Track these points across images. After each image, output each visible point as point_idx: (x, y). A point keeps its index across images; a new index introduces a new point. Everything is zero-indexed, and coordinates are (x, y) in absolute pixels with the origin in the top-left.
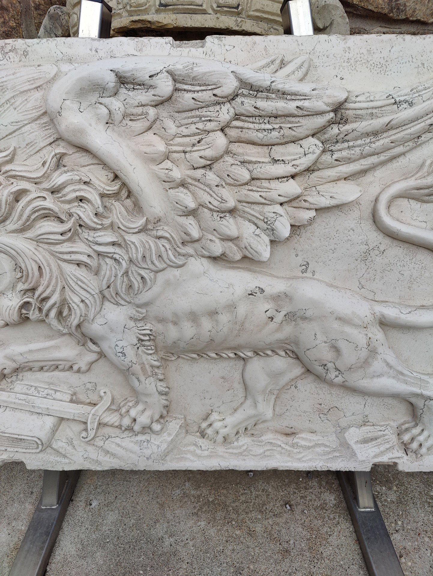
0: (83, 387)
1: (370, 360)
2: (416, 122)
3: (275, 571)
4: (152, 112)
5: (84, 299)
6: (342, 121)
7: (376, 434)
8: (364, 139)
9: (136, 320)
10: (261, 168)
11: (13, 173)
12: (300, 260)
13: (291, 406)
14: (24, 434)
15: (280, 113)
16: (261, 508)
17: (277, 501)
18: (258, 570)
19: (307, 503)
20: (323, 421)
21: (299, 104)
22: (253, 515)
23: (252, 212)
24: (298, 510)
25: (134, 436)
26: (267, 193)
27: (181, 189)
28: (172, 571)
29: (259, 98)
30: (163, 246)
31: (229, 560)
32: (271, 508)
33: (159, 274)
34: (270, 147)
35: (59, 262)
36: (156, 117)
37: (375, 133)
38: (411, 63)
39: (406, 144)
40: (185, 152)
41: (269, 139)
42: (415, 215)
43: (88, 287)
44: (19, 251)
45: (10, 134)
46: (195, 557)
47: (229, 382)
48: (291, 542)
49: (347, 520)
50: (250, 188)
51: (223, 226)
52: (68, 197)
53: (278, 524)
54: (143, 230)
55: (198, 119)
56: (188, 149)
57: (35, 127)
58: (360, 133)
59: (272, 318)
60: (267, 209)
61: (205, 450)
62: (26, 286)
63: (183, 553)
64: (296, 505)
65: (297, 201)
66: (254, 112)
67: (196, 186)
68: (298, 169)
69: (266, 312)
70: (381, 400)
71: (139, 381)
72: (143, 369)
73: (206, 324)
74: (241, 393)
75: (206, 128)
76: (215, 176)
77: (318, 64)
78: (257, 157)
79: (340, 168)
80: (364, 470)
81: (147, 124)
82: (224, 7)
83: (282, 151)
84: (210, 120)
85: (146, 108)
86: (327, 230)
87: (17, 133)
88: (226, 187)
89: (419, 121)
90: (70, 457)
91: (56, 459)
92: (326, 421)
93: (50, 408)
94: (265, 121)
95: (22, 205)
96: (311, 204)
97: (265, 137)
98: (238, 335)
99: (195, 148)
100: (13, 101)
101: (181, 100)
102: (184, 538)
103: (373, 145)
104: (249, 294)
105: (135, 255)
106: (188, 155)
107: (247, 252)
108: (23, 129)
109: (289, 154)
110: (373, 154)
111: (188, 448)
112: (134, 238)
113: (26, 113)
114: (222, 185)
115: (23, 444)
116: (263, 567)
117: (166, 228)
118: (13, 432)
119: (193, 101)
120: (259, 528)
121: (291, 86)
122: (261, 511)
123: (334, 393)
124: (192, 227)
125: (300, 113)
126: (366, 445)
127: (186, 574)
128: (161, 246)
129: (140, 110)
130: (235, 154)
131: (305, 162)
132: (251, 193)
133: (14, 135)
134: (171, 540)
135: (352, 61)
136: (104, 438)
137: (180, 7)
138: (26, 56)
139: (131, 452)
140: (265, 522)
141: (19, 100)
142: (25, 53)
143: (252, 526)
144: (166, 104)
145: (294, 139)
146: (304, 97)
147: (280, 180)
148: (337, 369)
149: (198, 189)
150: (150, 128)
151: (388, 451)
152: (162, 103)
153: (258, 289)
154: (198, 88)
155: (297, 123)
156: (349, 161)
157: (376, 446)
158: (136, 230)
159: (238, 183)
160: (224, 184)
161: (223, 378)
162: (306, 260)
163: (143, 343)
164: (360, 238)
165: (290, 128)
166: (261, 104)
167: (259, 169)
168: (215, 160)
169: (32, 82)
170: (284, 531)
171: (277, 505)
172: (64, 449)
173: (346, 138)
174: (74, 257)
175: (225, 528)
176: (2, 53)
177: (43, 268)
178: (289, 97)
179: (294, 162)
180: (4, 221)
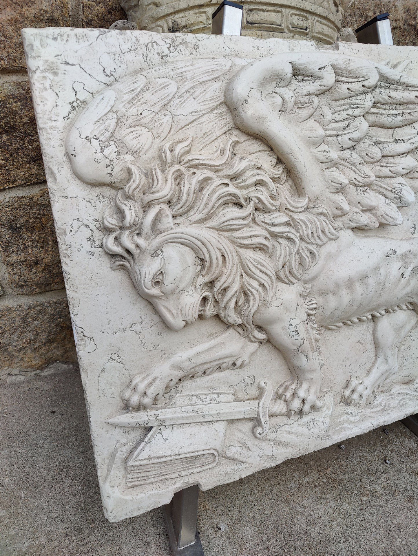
0: (242, 384)
3: (414, 516)
4: (316, 100)
5: (263, 282)
9: (304, 296)
10: (389, 146)
11: (197, 162)
12: (410, 224)
13: (408, 356)
14: (201, 449)
15: (405, 101)
16: (368, 472)
17: (376, 461)
18: (401, 522)
19: (398, 454)
21: (417, 94)
22: (366, 479)
23: (383, 185)
24: (396, 462)
25: (300, 419)
26: (395, 167)
27: (334, 169)
29: (391, 89)
31: (374, 524)
32: (376, 469)
33: (322, 248)
34: (393, 129)
35: (237, 248)
36: (318, 105)
40: (337, 136)
41: (395, 122)
43: (267, 269)
44: (205, 241)
45: (189, 124)
46: (346, 534)
47: (363, 345)
48: (409, 489)
50: (382, 164)
51: (366, 199)
52: (248, 182)
53: (389, 479)
54: (307, 208)
55: (349, 106)
56: (340, 133)
57: (213, 117)
59: (403, 275)
60: (394, 181)
61: (356, 415)
62: (207, 279)
63: (334, 535)
64: (393, 458)
65: (412, 172)
66: (388, 100)
67: (344, 165)
68: (414, 146)
69: (399, 270)
71: (307, 357)
72: (311, 345)
73: (360, 289)
74: (372, 353)
75: (354, 114)
76: (358, 156)
78: (385, 138)
81: (312, 111)
82: (297, 28)
83: (402, 132)
84: (358, 107)
85: (312, 97)
87: (195, 123)
88: (365, 164)
90: (246, 461)
91: (233, 467)
93: (221, 412)
94: (394, 108)
95: (209, 192)
97: (393, 121)
98: (380, 295)
99: (345, 132)
100: (192, 91)
101: (339, 90)
102: (326, 522)
104: (387, 256)
105: (305, 232)
106: (339, 138)
107: (383, 219)
109: (407, 135)
111: (342, 418)
112: (302, 216)
113: (205, 103)
114: (363, 163)
115: (198, 462)
116: (403, 518)
117: (323, 205)
118: (188, 451)
119: (347, 91)
120: (378, 488)
121: (412, 80)
122: (370, 474)
125: (417, 101)
127: (349, 552)
128: (323, 222)
129: (306, 99)
130: (370, 137)
132: (383, 168)
133: (192, 125)
134: (316, 528)
136: (275, 430)
138: (196, 50)
139: (302, 436)
140: (380, 481)
141: (199, 91)
142: (196, 47)
143: (371, 488)
144: (327, 93)
145: (410, 122)
147: (401, 156)
149: (345, 168)
150: (312, 115)
152: (323, 93)
153: (391, 251)
155: (414, 109)
159: (374, 160)
161: (359, 342)
162: (414, 223)
163: (311, 318)
165: (409, 113)
166: (393, 94)
167: (387, 147)
168: (358, 141)
169: (210, 73)
170: (397, 482)
171: (379, 464)
172: (239, 454)
174: (255, 240)
175: (353, 500)
176: (173, 46)
177: (226, 256)
178: (410, 89)
179: (411, 141)
180: (187, 212)
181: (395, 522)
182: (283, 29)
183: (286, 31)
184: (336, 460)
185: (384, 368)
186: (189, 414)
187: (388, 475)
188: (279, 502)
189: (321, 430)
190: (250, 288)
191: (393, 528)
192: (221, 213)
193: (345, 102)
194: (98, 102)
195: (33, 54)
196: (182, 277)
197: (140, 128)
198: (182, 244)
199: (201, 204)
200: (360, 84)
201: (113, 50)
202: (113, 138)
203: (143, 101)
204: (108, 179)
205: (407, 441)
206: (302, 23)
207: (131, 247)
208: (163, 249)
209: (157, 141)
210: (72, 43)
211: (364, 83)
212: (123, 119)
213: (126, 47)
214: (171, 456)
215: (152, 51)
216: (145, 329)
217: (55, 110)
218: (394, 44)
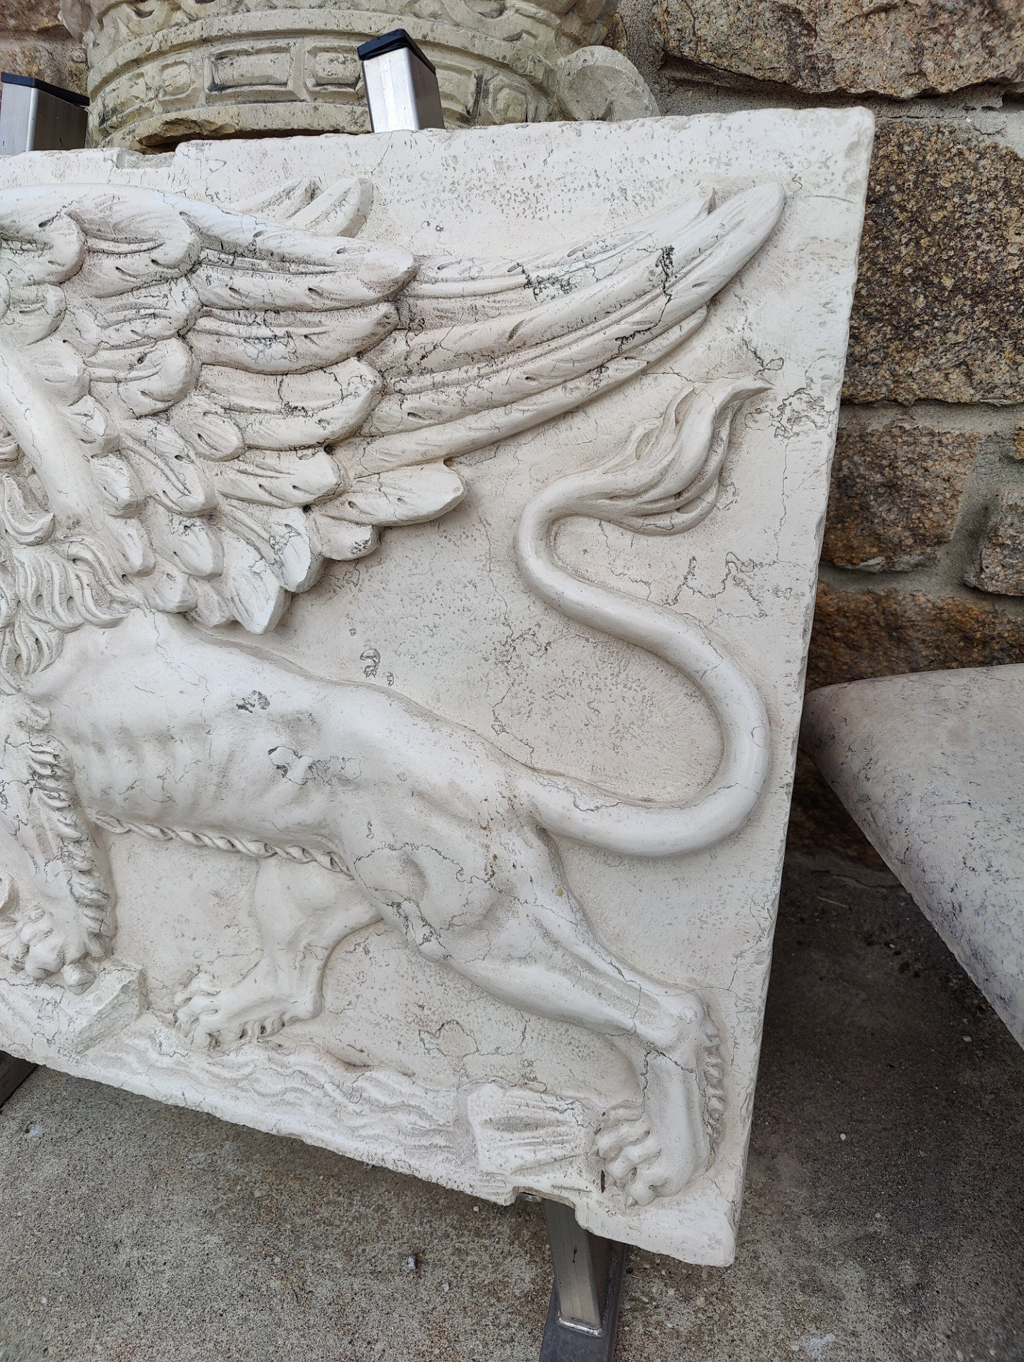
1: (500, 914)
2: (582, 332)
4: (53, 295)
6: (415, 324)
7: (539, 1115)
8: (465, 368)
9: (31, 730)
10: (261, 423)
12: (358, 644)
13: (358, 997)
15: (279, 302)
16: (352, 1248)
17: (397, 1243)
19: (463, 1268)
20: (429, 1050)
21: (313, 282)
22: (328, 1256)
23: (249, 522)
24: (431, 1277)
25: (33, 986)
26: (274, 480)
27: (113, 459)
28: (101, 1319)
29: (238, 268)
30: (78, 577)
32: (373, 1254)
33: (71, 639)
34: (279, 378)
36: (62, 306)
37: (489, 355)
38: (594, 189)
39: (570, 385)
40: (117, 381)
41: (269, 359)
42: (619, 563)
46: (160, 1306)
47: (229, 908)
48: (379, 1347)
49: (535, 1339)
50: (243, 466)
53: (371, 1295)
54: (45, 539)
55: (134, 311)
56: (121, 375)
58: (451, 355)
59: (283, 769)
60: (275, 516)
61: (168, 1055)
64: (435, 1266)
65: (337, 503)
66: (231, 299)
67: (141, 455)
68: (330, 428)
69: (271, 751)
70: (562, 1030)
72: (41, 838)
73: (154, 761)
75: (148, 331)
76: (175, 437)
77: (389, 197)
78: (255, 398)
79: (425, 433)
80: (493, 1199)
81: (47, 320)
82: (328, 84)
83: (302, 388)
84: (154, 315)
85: (43, 287)
86: (415, 580)
88: (198, 461)
89: (590, 329)
92: (435, 1053)
94: (258, 320)
96: (361, 512)
97: (261, 354)
98: (218, 798)
99: (134, 374)
101: (98, 273)
102: (161, 1259)
103: (485, 383)
104: (239, 707)
106: (122, 387)
107: (235, 610)
109: (315, 395)
110: (491, 405)
112: (25, 555)
114: (188, 456)
117: (88, 540)
119: (119, 275)
120: (323, 1290)
121: (295, 242)
122: (348, 1254)
123: (452, 985)
124: (131, 543)
125: (319, 303)
126: (507, 1135)
127: (125, 1336)
128: (73, 577)
129: (31, 292)
130: (213, 391)
131: (342, 416)
132: (243, 478)
134: (135, 1253)
135: (461, 189)
137: (246, 89)
139: (22, 1018)
140: (345, 1282)
143: (312, 1277)
144: (75, 279)
145: (318, 362)
146: (322, 268)
147: (300, 453)
148: (426, 923)
149: (145, 462)
150: (54, 329)
151: (557, 1165)
152: (68, 278)
153: (256, 697)
154: (124, 248)
155: (318, 326)
156: (441, 418)
157: (530, 1144)
158: (31, 539)
159: (219, 454)
160: (192, 454)
161: (217, 895)
162: (374, 645)
163: (42, 781)
164: (491, 605)
165: (306, 337)
166: (243, 281)
167: (258, 424)
168: (172, 400)
170: (375, 1314)
171: (391, 1252)
173: (425, 363)
178: (293, 267)
182: (292, 93)
183: (304, 95)
187: (376, 1286)
193: (125, 301)
200: (147, 259)
211: (155, 255)
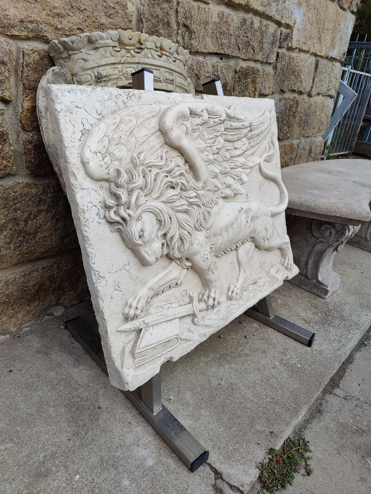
0: (181, 296)
4: (201, 128)
5: (190, 231)
6: (252, 130)
7: (277, 269)
8: (256, 137)
10: (232, 152)
11: (152, 164)
13: (253, 268)
14: (171, 336)
15: (238, 127)
17: (241, 338)
18: (264, 364)
19: (251, 332)
20: (262, 271)
21: (242, 123)
23: (233, 173)
24: (251, 336)
25: (212, 311)
26: (236, 163)
27: (212, 165)
29: (231, 121)
31: (251, 369)
32: (242, 342)
34: (233, 143)
35: (176, 213)
36: (202, 130)
40: (211, 147)
41: (234, 138)
43: (190, 223)
44: (161, 210)
45: (144, 142)
46: (240, 378)
50: (231, 161)
51: (227, 181)
55: (214, 131)
56: (212, 145)
57: (154, 137)
59: (247, 222)
60: (237, 170)
62: (163, 232)
63: (234, 381)
65: (244, 165)
66: (230, 127)
67: (215, 163)
68: (243, 151)
69: (245, 219)
71: (213, 273)
75: (217, 135)
76: (220, 157)
78: (230, 147)
79: (252, 150)
80: (282, 284)
81: (199, 133)
82: (168, 80)
83: (237, 144)
84: (218, 131)
85: (199, 126)
87: (147, 142)
90: (192, 339)
91: (187, 344)
93: (176, 313)
94: (233, 131)
95: (160, 181)
96: (248, 166)
99: (214, 144)
100: (144, 123)
101: (210, 122)
104: (239, 212)
105: (205, 201)
106: (212, 148)
107: (235, 191)
108: (149, 139)
109: (239, 145)
110: (258, 144)
111: (231, 307)
112: (202, 192)
113: (150, 130)
115: (170, 344)
116: (264, 362)
117: (209, 185)
119: (214, 122)
120: (247, 352)
122: (241, 346)
124: (218, 183)
125: (243, 127)
128: (211, 194)
129: (196, 127)
130: (224, 147)
131: (245, 148)
132: (232, 163)
133: (145, 143)
136: (203, 319)
138: (140, 99)
139: (216, 320)
140: (247, 348)
141: (147, 123)
143: (244, 353)
144: (205, 124)
145: (240, 138)
146: (243, 121)
147: (239, 156)
148: (268, 239)
150: (200, 136)
151: (284, 273)
152: (203, 124)
153: (241, 208)
154: (215, 117)
155: (241, 132)
157: (281, 272)
159: (227, 159)
160: (223, 160)
161: (231, 263)
164: (258, 179)
165: (239, 134)
166: (232, 124)
168: (219, 149)
169: (151, 113)
171: (243, 340)
172: (188, 336)
173: (253, 137)
174: (183, 207)
175: (237, 361)
176: (129, 97)
177: (171, 217)
178: (239, 121)
179: (242, 148)
180: (150, 194)
181: (261, 365)
182: (161, 81)
183: (163, 82)
184: (221, 344)
185: (245, 276)
186: (160, 317)
187: (250, 344)
188: (198, 375)
189: (224, 315)
190: (184, 235)
191: (261, 368)
192: (166, 193)
193: (213, 129)
194: (97, 130)
195: (58, 101)
196: (152, 232)
197: (121, 145)
198: (150, 212)
199: (157, 189)
200: (218, 119)
201: (100, 99)
202: (108, 152)
203: (121, 129)
204: (106, 177)
205: (253, 325)
206: (171, 77)
207: (126, 216)
208: (142, 216)
209: (130, 153)
210: (79, 95)
212: (112, 140)
213: (106, 97)
214: (156, 343)
215: (119, 100)
216: (131, 267)
217: (73, 136)
218: (224, 95)
